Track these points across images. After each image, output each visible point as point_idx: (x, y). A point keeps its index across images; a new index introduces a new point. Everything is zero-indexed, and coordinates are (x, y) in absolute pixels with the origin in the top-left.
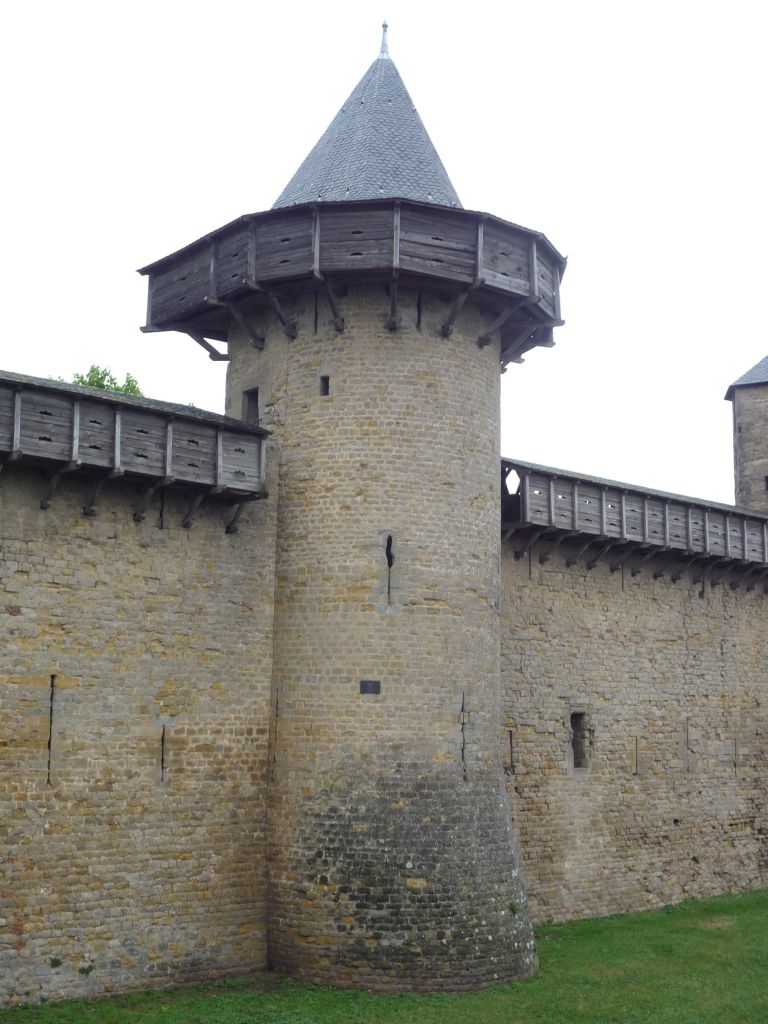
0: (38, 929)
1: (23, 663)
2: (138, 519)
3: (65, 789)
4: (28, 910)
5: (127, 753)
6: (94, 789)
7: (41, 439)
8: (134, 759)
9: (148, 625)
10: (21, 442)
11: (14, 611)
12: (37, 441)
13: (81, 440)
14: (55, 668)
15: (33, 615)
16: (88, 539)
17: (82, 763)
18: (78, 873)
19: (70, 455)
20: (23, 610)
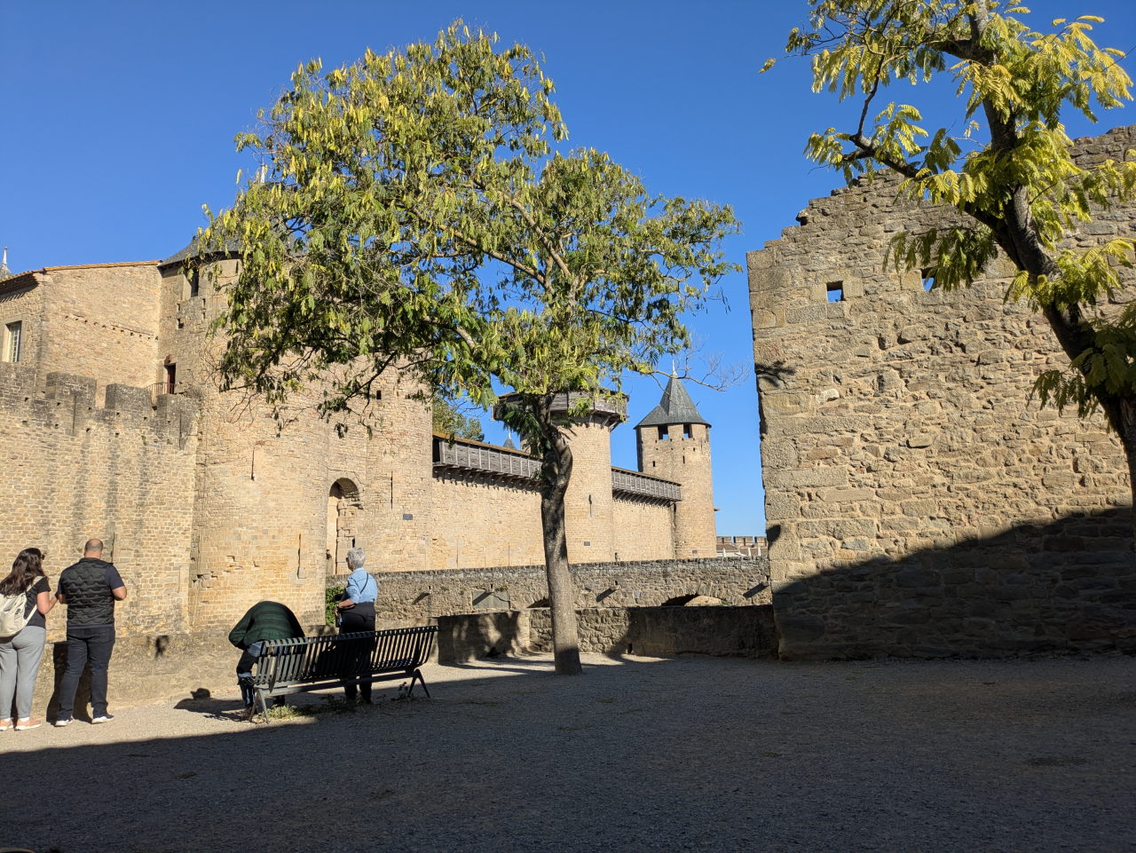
1: (503, 539)
9: (526, 525)
11: (500, 522)
14: (509, 540)
15: (504, 523)
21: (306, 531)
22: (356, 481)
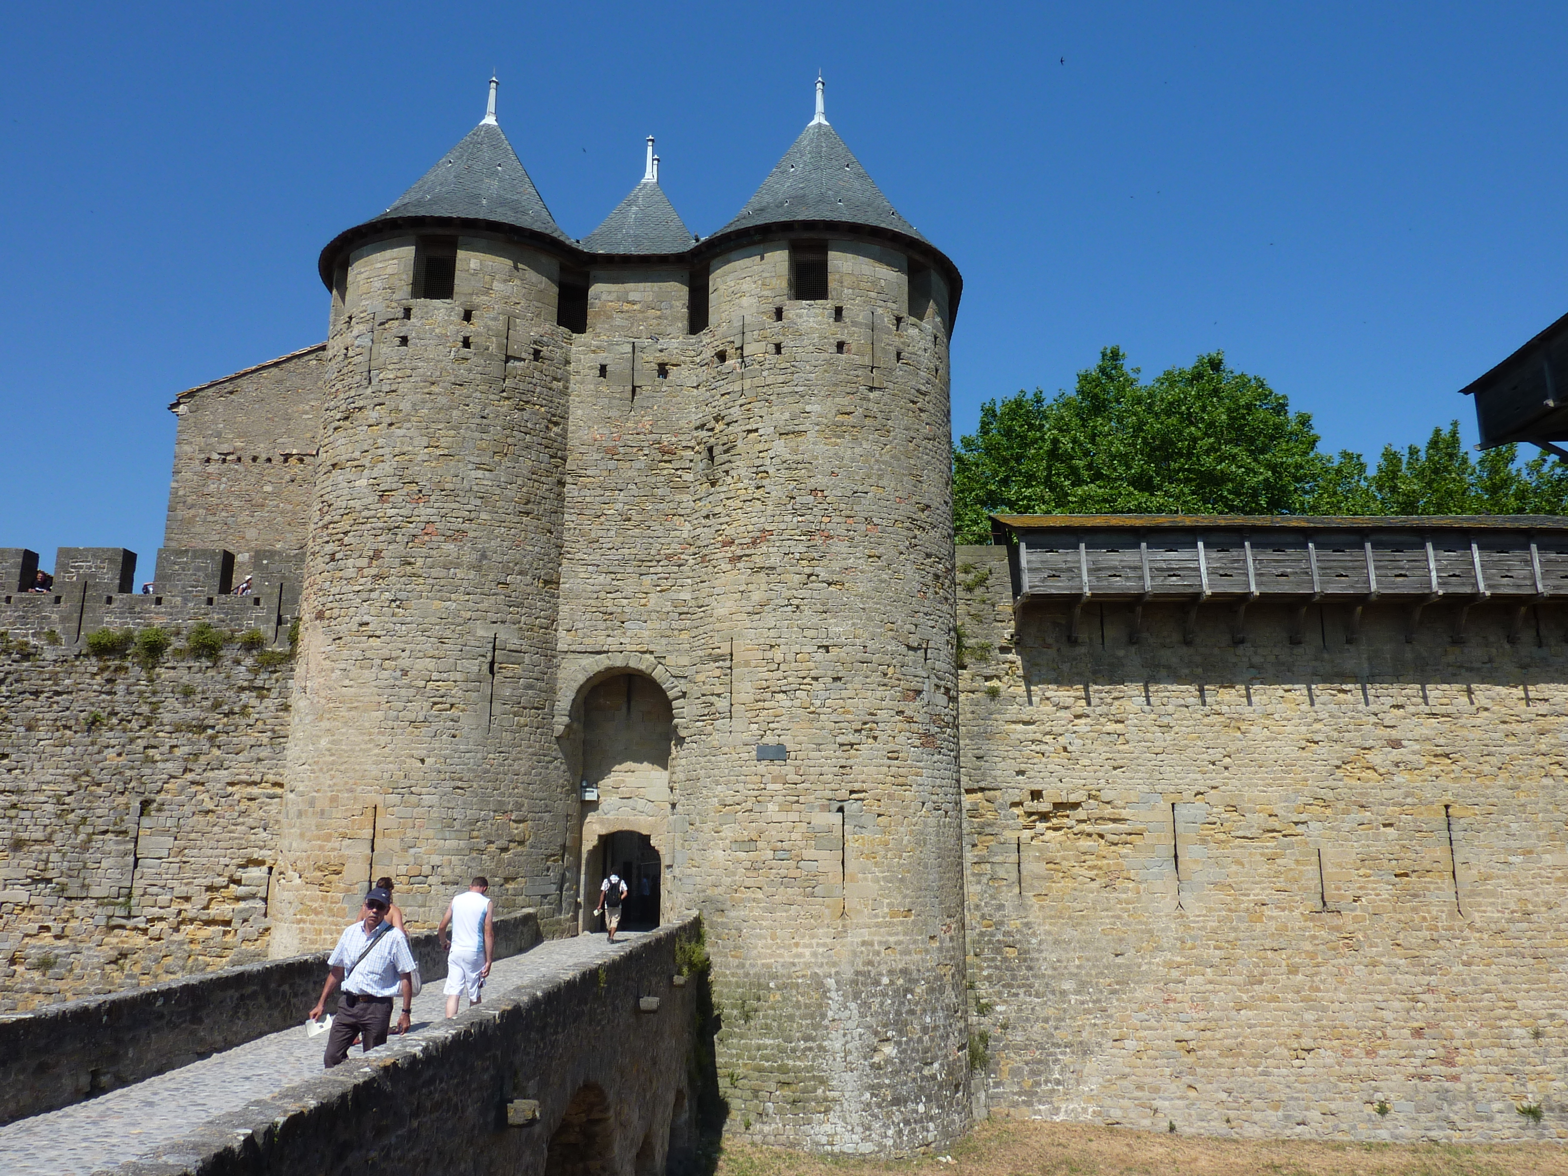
0: (1472, 1065)
1: (1412, 795)
2: (1512, 640)
3: (1478, 920)
4: (1457, 1043)
5: (1542, 883)
6: (1510, 921)
7: (1396, 576)
8: (1549, 889)
9: (1543, 748)
10: (1377, 583)
11: (1396, 744)
12: (1393, 579)
13: (1438, 570)
14: (1448, 798)
15: (1417, 747)
16: (1461, 667)
17: (1492, 894)
18: (1506, 1008)
19: (1430, 587)
20: (1404, 743)
21: (394, 798)
22: (659, 673)
